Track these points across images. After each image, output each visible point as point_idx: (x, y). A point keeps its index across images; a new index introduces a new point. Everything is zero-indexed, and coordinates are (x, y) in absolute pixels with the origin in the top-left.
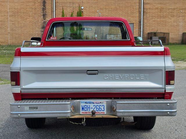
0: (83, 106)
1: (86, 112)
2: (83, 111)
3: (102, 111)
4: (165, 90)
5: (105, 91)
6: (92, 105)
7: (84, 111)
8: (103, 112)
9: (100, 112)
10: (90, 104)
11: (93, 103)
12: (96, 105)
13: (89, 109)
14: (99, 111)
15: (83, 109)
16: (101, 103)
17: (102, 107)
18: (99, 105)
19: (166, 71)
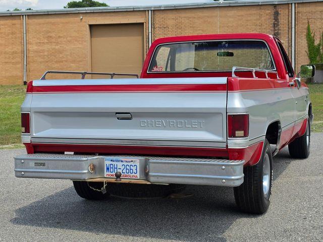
0: (108, 165)
1: (111, 174)
2: (108, 173)
3: (133, 174)
4: (227, 146)
5: (139, 144)
6: (120, 165)
7: (110, 173)
8: (135, 175)
9: (131, 175)
10: (117, 163)
11: (122, 161)
12: (126, 164)
13: (116, 169)
14: (129, 174)
15: (108, 169)
16: (132, 161)
17: (134, 168)
18: (129, 164)
19: (229, 115)
